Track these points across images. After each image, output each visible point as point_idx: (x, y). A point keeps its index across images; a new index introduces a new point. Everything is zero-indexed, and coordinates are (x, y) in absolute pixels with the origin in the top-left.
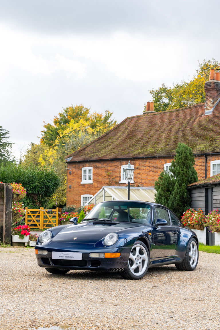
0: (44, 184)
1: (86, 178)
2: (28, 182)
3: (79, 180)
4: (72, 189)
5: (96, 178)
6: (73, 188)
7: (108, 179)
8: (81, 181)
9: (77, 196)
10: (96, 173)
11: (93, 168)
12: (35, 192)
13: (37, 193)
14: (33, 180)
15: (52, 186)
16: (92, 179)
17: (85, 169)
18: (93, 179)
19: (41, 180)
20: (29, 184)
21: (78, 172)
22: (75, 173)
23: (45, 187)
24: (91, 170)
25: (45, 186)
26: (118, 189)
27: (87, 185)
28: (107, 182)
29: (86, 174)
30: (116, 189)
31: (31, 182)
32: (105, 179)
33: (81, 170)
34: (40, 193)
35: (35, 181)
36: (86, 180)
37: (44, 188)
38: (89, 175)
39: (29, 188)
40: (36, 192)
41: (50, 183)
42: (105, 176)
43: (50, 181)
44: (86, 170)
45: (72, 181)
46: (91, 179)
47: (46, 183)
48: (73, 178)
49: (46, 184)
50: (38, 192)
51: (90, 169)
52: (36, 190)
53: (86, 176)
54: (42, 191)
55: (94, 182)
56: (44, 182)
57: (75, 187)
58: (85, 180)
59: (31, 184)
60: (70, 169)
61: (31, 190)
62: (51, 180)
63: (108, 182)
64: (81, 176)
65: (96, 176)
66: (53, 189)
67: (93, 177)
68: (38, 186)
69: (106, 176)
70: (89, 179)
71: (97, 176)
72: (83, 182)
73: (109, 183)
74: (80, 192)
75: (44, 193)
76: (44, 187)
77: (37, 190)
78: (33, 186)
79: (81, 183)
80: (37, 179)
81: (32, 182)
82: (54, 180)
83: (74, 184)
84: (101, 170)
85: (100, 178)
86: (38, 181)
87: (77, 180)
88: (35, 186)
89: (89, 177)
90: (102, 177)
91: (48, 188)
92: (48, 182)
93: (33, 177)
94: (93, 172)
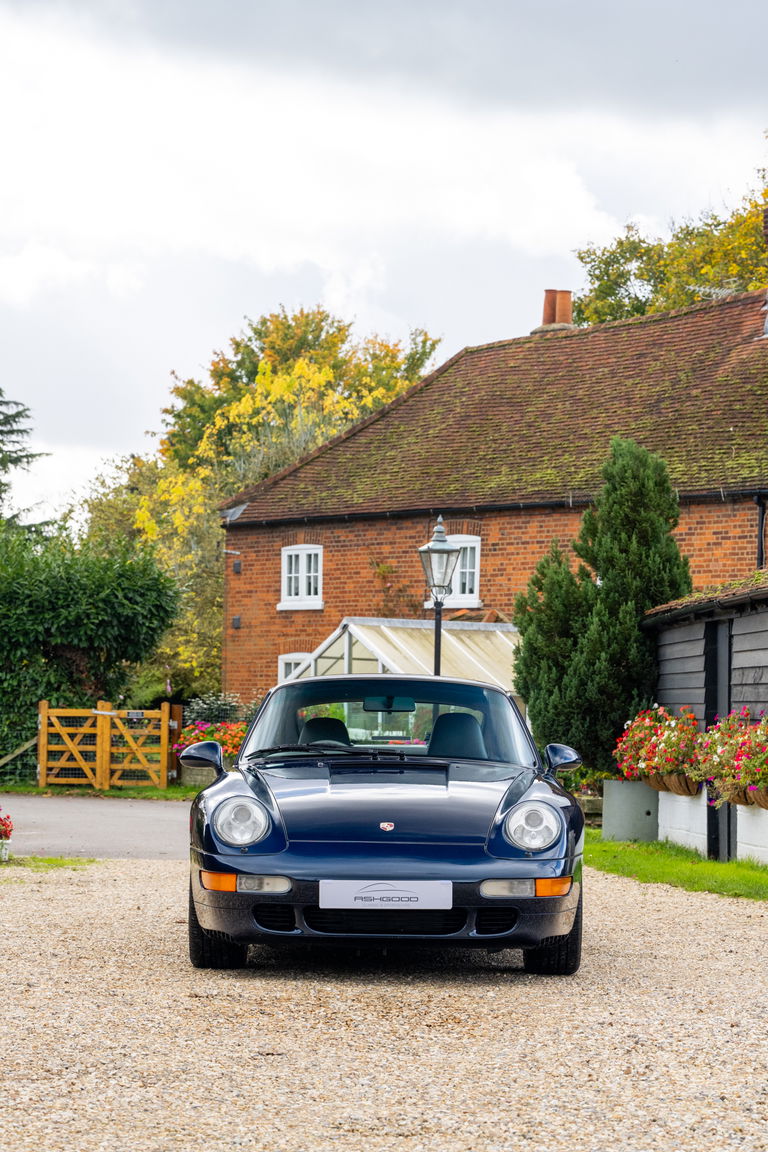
0: (113, 608)
1: (297, 588)
2: (50, 602)
3: (271, 597)
4: (245, 630)
5: (335, 588)
6: (250, 626)
7: (380, 591)
8: (279, 600)
9: (261, 658)
10: (335, 570)
11: (325, 547)
12: (76, 641)
13: (84, 645)
14: (68, 594)
15: (145, 617)
16: (320, 590)
17: (293, 553)
18: (324, 593)
19: (103, 595)
20: (54, 609)
21: (269, 564)
22: (257, 567)
23: (120, 622)
24: (316, 555)
25: (117, 616)
26: (404, 630)
27: (300, 615)
28: (378, 605)
29: (297, 571)
30: (394, 629)
31: (60, 603)
32: (371, 591)
33: (280, 555)
34: (96, 645)
35: (76, 597)
36: (297, 594)
37: (113, 627)
38: (309, 578)
39: (53, 624)
40: (80, 640)
41: (137, 603)
42: (369, 582)
43: (139, 599)
44: (297, 556)
45: (246, 601)
46: (316, 593)
47: (123, 605)
48: (248, 587)
49: (120, 610)
50: (90, 639)
51: (313, 552)
52: (82, 633)
53: (297, 578)
54: (106, 637)
55: (326, 602)
56: (115, 600)
57: (254, 622)
58: (293, 596)
59: (62, 607)
60: (238, 553)
61: (62, 633)
62: (142, 595)
63: (382, 603)
64: (276, 582)
65: (335, 579)
66: (153, 629)
67: (324, 584)
68: (88, 616)
69: (372, 582)
70: (309, 594)
71: (339, 578)
72: (287, 603)
73: (386, 606)
74: (275, 645)
75: (115, 645)
76: (115, 622)
77: (86, 633)
78: (70, 618)
79: (280, 607)
80: (84, 588)
81: (65, 599)
82: (154, 594)
83: (252, 612)
84: (356, 554)
85: (350, 587)
86: (91, 596)
87: (264, 596)
88: (78, 618)
89: (310, 584)
90: (358, 582)
91: (128, 623)
92: (130, 600)
93: (69, 580)
94: (324, 565)
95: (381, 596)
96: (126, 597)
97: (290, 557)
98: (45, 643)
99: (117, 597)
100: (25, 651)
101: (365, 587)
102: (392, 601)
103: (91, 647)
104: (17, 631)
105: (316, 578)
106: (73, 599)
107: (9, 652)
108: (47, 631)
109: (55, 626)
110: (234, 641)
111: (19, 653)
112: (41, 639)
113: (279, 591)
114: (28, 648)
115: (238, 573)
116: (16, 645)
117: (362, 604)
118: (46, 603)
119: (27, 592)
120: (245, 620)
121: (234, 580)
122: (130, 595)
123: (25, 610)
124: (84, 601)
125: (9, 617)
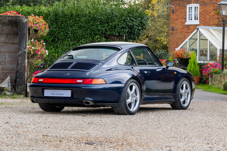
0: (126, 23)
1: (191, 18)
2: (106, 21)
3: (183, 21)
4: (175, 31)
5: (203, 18)
6: (177, 30)
7: (217, 19)
8: (186, 21)
9: (180, 40)
10: (203, 12)
11: (200, 5)
12: (114, 33)
13: (117, 34)
14: (112, 18)
15: (137, 26)
16: (198, 18)
17: (190, 6)
18: (199, 19)
19: (123, 19)
20: (107, 23)
21: (183, 10)
22: (179, 11)
23: (128, 27)
24: (197, 7)
25: (128, 25)
26: (217, 30)
27: (192, 26)
28: (216, 23)
29: (191, 12)
30: (214, 30)
31: (109, 21)
32: (214, 19)
33: (186, 7)
34: (121, 35)
35: (114, 19)
36: (191, 20)
37: (126, 29)
38: (195, 14)
39: (107, 28)
40: (116, 33)
41: (134, 21)
42: (213, 16)
43: (135, 20)
44: (191, 7)
45: (176, 22)
46: (197, 19)
47: (129, 22)
48: (177, 17)
49: (128, 24)
50: (119, 33)
51: (196, 6)
52: (116, 31)
53: (191, 14)
54: (124, 32)
55: (200, 22)
56: (127, 20)
57: (178, 28)
58: (190, 21)
59: (110, 22)
60: (173, 7)
61: (110, 31)
62: (136, 19)
63: (217, 23)
64: (185, 16)
65: (203, 15)
66: (139, 30)
67: (199, 16)
68: (118, 25)
69: (214, 16)
70: (195, 20)
71: (204, 15)
72: (188, 22)
73: (218, 23)
74: (184, 36)
75: (127, 35)
76: (127, 27)
77: (117, 31)
78: (112, 26)
79: (186, 24)
80: (116, 16)
81: (111, 20)
82: (140, 19)
83: (177, 25)
84: (209, 7)
85: (207, 17)
86: (119, 19)
87: (181, 20)
88: (115, 26)
89: (195, 16)
90: (210, 16)
91: (131, 28)
92: (132, 20)
93: (112, 14)
94: (199, 10)
95: (217, 20)
96: (130, 19)
97: (190, 8)
98: (105, 34)
99: (127, 19)
100: (99, 37)
101: (212, 17)
102: (220, 22)
103: (119, 35)
104: (96, 30)
105: (197, 14)
106: (113, 20)
107: (94, 36)
108: (106, 30)
109: (108, 28)
110: (172, 34)
111: (97, 37)
112: (103, 32)
113: (186, 18)
114: (100, 35)
115: (173, 13)
116: (96, 34)
117: (211, 22)
118: (105, 21)
119: (99, 18)
120: (175, 28)
121: (172, 15)
122: (132, 19)
123: (99, 23)
124: (117, 21)
125: (93, 26)
